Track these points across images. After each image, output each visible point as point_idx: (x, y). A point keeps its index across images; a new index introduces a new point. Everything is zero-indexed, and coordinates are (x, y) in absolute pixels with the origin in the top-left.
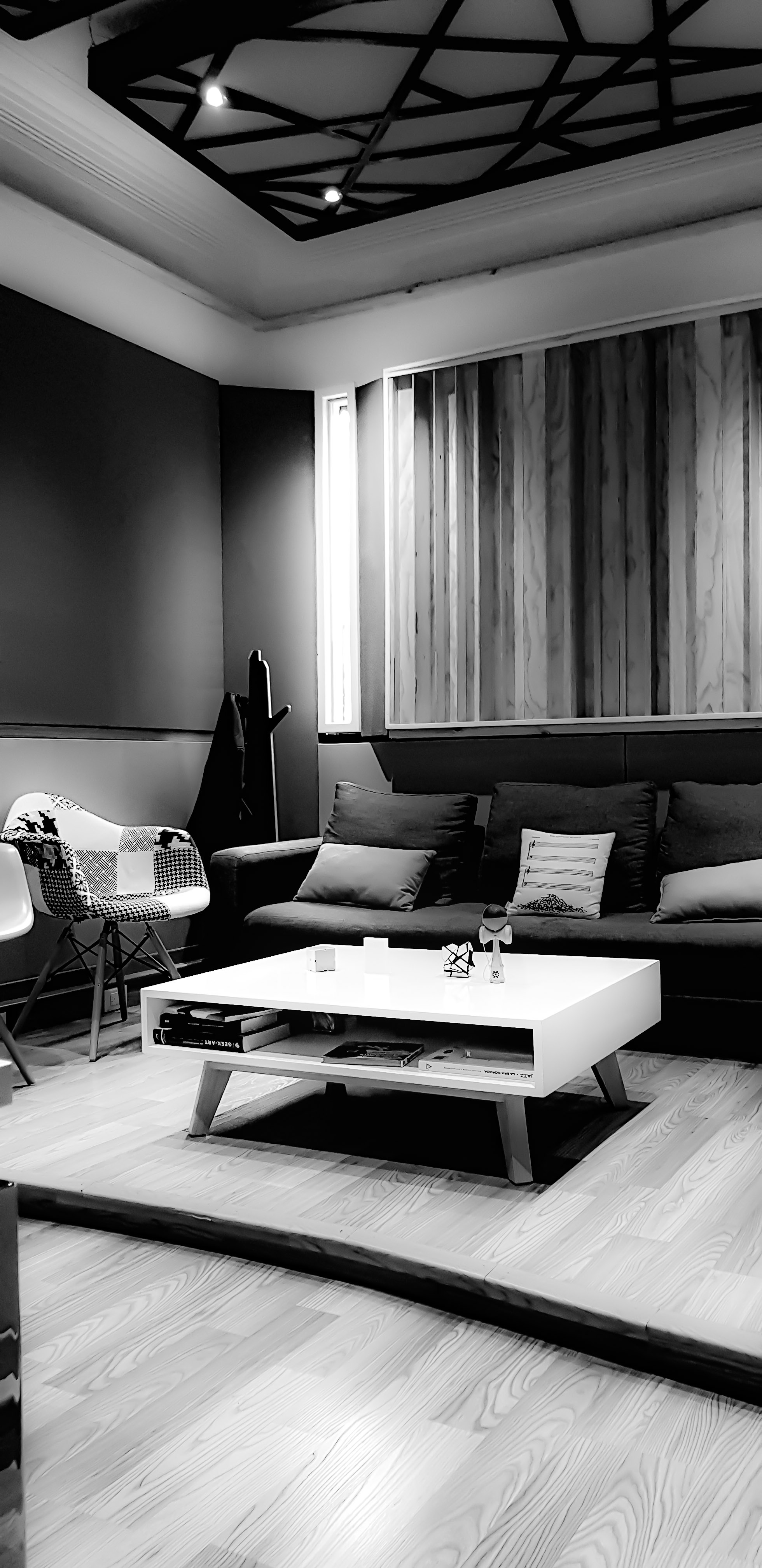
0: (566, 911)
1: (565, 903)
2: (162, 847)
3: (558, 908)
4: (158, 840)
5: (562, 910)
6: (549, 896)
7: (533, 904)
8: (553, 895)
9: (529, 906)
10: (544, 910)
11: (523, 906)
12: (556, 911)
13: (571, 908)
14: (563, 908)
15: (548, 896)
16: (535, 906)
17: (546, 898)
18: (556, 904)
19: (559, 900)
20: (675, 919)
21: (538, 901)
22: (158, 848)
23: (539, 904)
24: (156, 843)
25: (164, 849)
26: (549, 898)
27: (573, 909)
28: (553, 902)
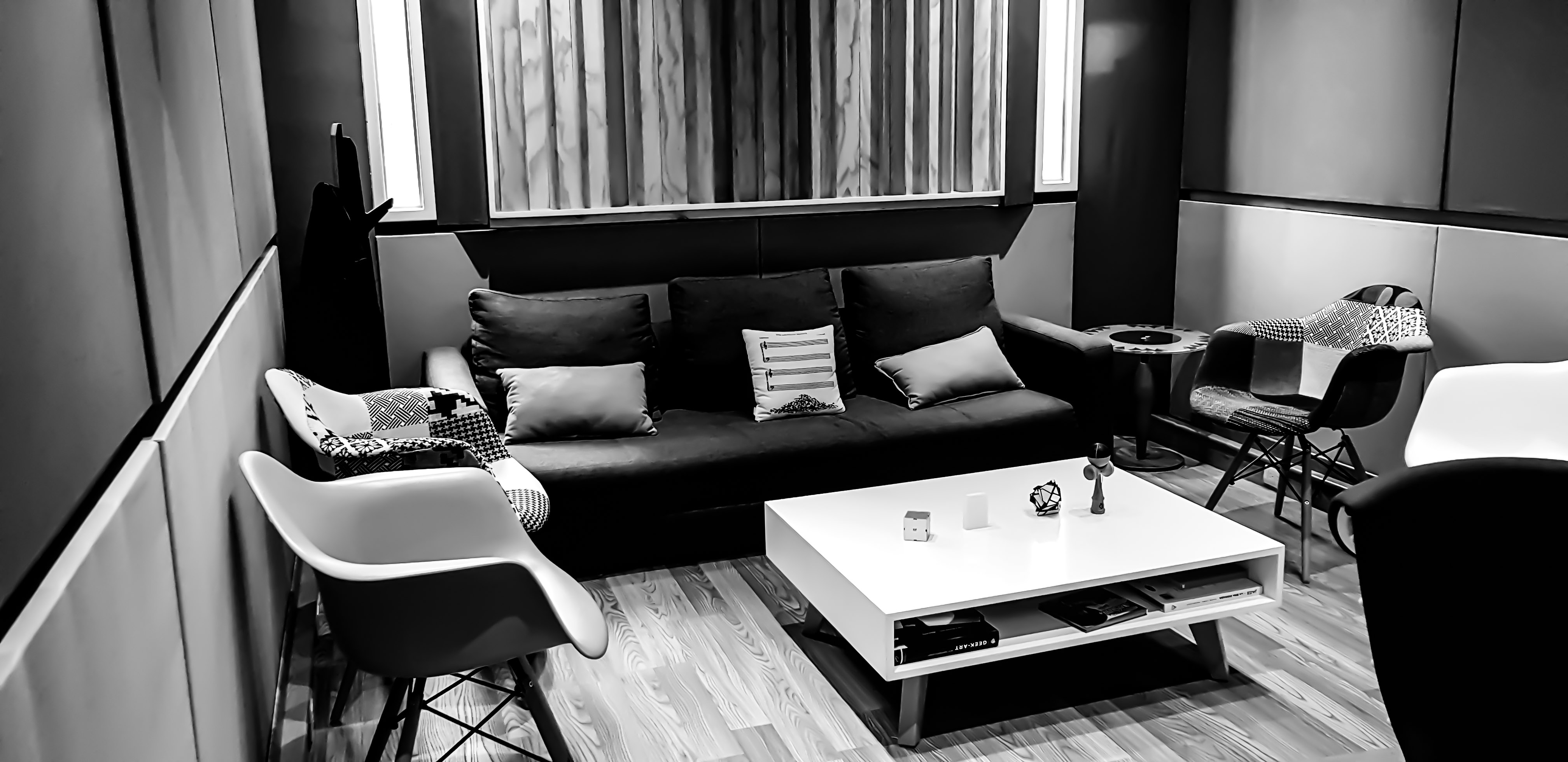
0: (819, 409)
1: (818, 402)
2: (442, 416)
3: (812, 408)
4: (433, 408)
5: (816, 409)
6: (802, 397)
7: (787, 407)
8: (805, 396)
9: (783, 409)
10: (798, 411)
11: (777, 410)
12: (810, 411)
13: (824, 405)
14: (816, 406)
15: (800, 397)
16: (790, 408)
17: (799, 399)
18: (810, 404)
19: (812, 399)
20: (929, 403)
21: (792, 403)
22: (437, 418)
23: (793, 406)
24: (430, 412)
25: (446, 418)
26: (802, 398)
27: (825, 406)
28: (807, 402)
